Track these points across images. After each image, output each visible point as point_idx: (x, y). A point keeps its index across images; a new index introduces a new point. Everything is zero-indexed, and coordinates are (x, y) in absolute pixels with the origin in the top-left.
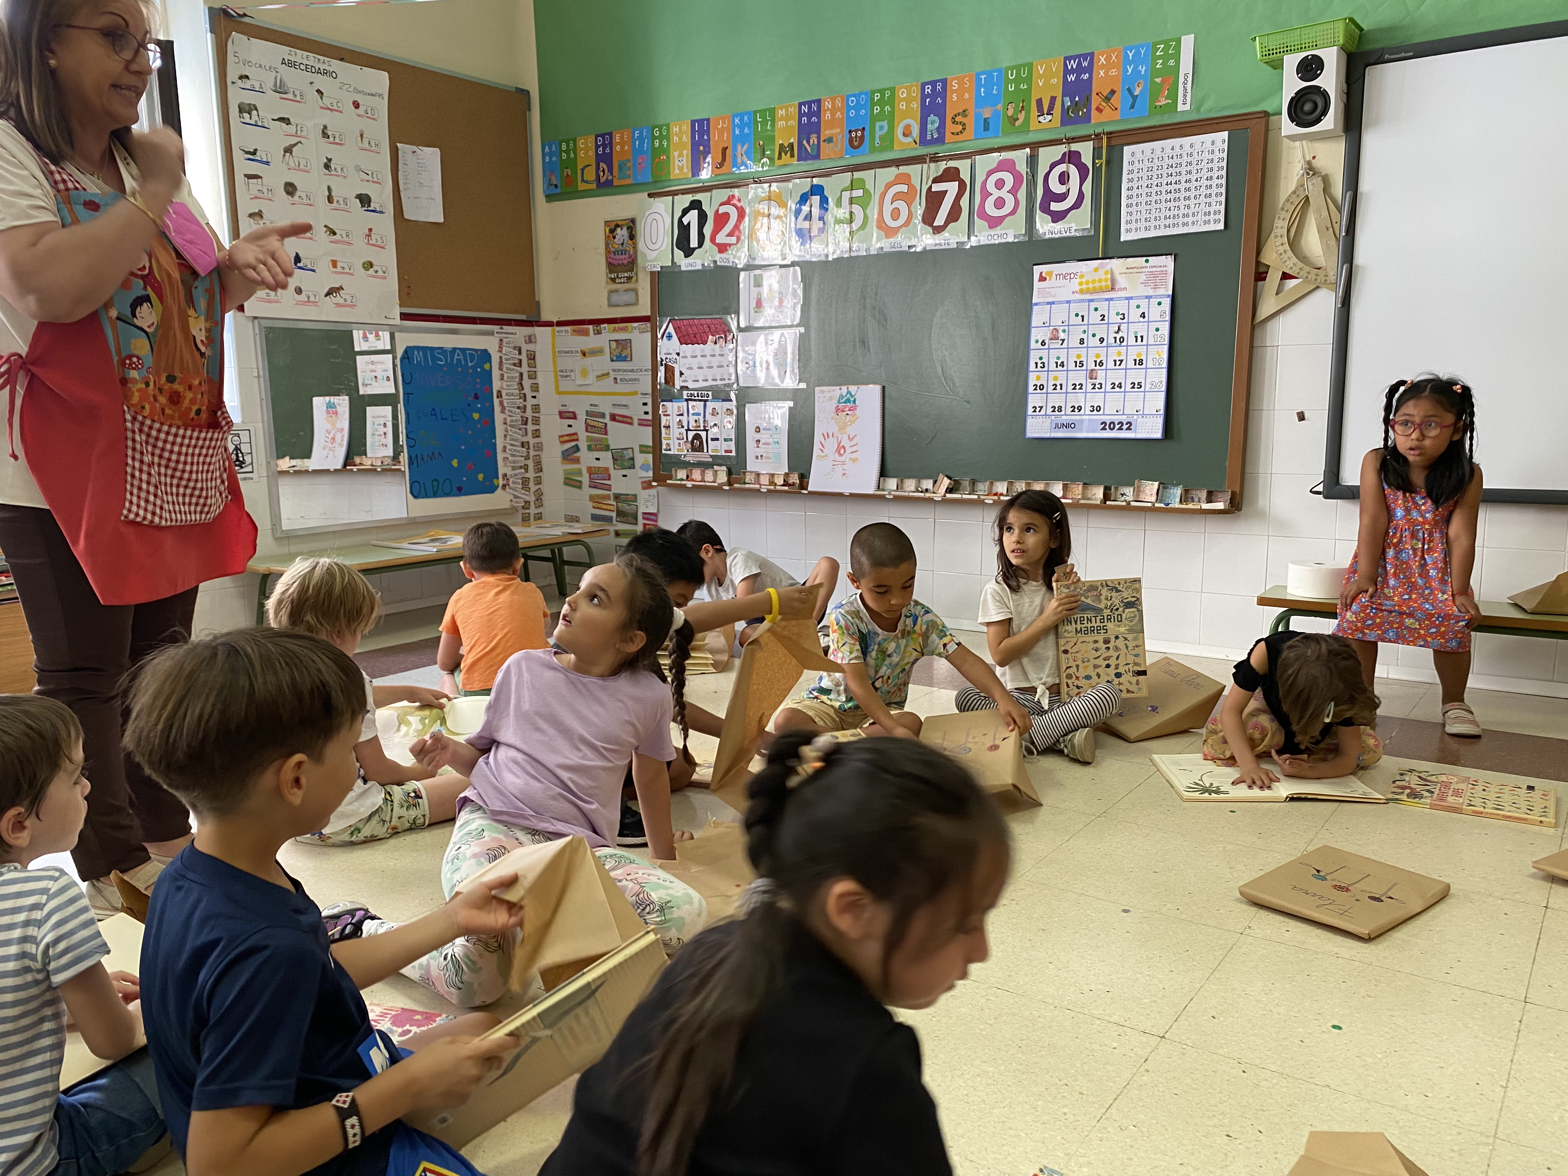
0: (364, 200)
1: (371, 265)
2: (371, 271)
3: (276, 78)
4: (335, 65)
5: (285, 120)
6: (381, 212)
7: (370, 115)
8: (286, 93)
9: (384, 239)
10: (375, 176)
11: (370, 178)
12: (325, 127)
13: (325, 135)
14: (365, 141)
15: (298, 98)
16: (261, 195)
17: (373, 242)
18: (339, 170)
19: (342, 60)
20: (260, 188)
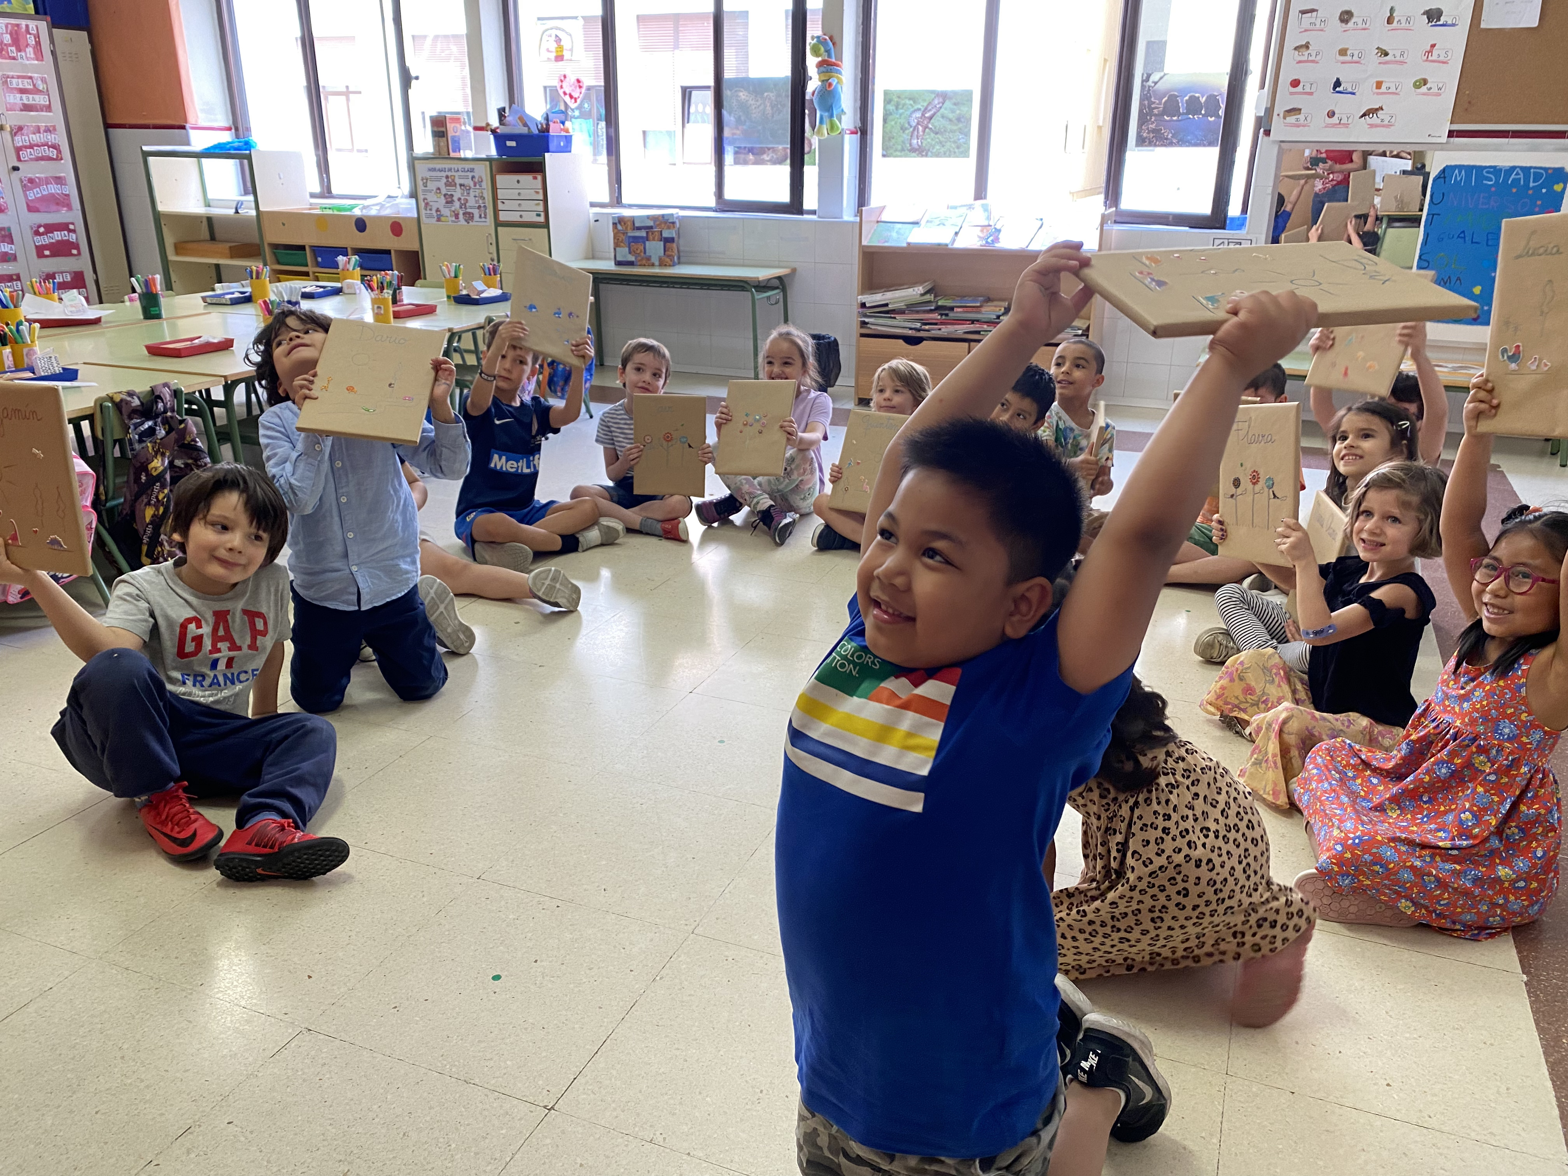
0: (1433, 16)
6: (1453, 25)
9: (1450, 54)
17: (1434, 57)
20: (1313, 20)
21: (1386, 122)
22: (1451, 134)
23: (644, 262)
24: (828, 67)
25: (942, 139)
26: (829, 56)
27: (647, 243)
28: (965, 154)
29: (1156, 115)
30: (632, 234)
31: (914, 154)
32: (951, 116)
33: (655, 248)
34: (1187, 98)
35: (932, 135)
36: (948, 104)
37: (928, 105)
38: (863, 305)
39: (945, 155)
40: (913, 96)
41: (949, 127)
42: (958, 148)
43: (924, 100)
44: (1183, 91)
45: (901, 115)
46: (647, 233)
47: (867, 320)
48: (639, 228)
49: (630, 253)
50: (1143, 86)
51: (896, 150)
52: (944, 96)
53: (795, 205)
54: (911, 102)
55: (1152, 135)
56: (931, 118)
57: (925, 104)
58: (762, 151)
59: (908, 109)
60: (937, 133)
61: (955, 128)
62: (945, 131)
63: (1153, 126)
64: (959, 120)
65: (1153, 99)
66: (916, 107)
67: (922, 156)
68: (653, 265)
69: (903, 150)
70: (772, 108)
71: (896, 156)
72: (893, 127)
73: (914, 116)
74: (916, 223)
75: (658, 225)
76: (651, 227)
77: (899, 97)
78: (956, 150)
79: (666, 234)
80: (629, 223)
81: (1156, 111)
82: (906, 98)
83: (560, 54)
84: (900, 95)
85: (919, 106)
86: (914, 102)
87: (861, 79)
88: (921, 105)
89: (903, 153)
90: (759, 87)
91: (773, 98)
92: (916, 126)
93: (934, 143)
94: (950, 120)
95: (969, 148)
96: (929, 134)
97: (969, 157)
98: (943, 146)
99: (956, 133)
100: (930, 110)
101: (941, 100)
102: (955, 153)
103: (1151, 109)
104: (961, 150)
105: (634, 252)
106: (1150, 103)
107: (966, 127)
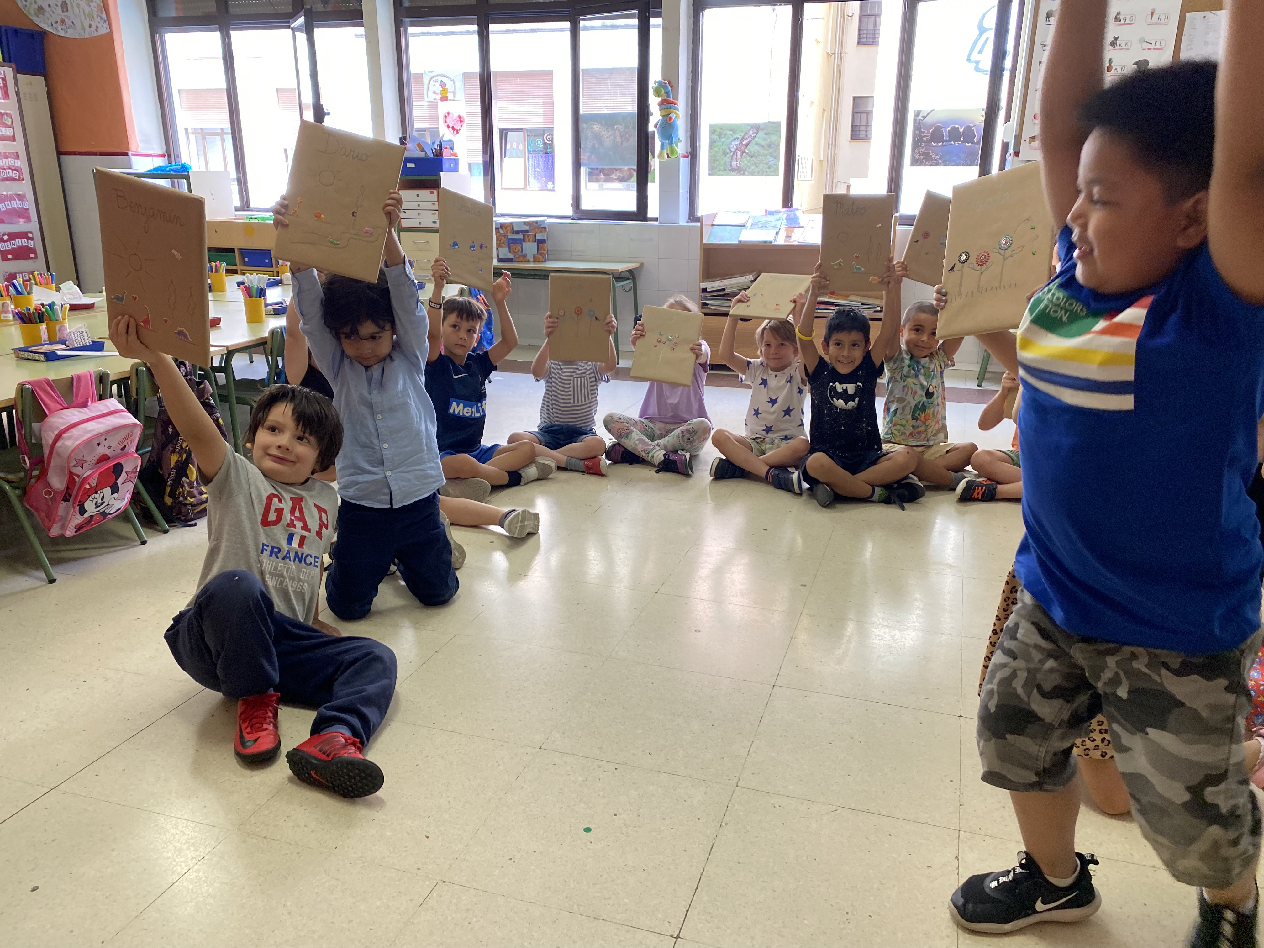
10: (1158, 44)
11: (1152, 46)
12: (1119, 14)
13: (1117, 20)
14: (1155, 17)
18: (1123, 45)
23: (521, 259)
24: (667, 104)
25: (756, 161)
26: (668, 96)
27: (524, 244)
28: (776, 173)
29: (925, 142)
30: (511, 236)
31: (734, 173)
32: (763, 143)
33: (530, 248)
34: (949, 129)
35: (749, 158)
36: (761, 134)
37: (745, 134)
38: (704, 290)
39: (758, 173)
40: (733, 129)
41: (762, 152)
42: (769, 168)
43: (742, 131)
44: (946, 124)
45: (723, 142)
46: (524, 236)
47: (707, 302)
48: (517, 232)
49: (510, 252)
50: (915, 120)
51: (719, 170)
52: (757, 128)
53: (641, 213)
54: (731, 133)
55: (922, 157)
56: (747, 145)
57: (743, 134)
58: (612, 171)
59: (729, 138)
60: (752, 157)
61: (766, 152)
62: (758, 155)
63: (923, 150)
64: (769, 146)
65: (922, 130)
66: (735, 137)
67: (741, 175)
68: (529, 261)
69: (725, 170)
70: (621, 138)
71: (719, 175)
72: (716, 152)
73: (733, 143)
74: (744, 226)
75: (533, 229)
76: (527, 231)
77: (721, 129)
78: (768, 170)
79: (539, 236)
80: (509, 228)
81: (925, 139)
82: (727, 129)
83: (444, 95)
84: (722, 127)
85: (738, 136)
86: (734, 133)
87: (691, 115)
88: (739, 135)
89: (725, 172)
90: (609, 120)
91: (622, 130)
92: (735, 151)
93: (749, 164)
94: (763, 146)
95: (778, 168)
96: (746, 158)
97: (778, 175)
98: (757, 167)
99: (768, 157)
100: (747, 139)
101: (755, 131)
102: (766, 172)
103: (921, 137)
104: (772, 170)
105: (513, 251)
106: (921, 132)
107: (775, 152)
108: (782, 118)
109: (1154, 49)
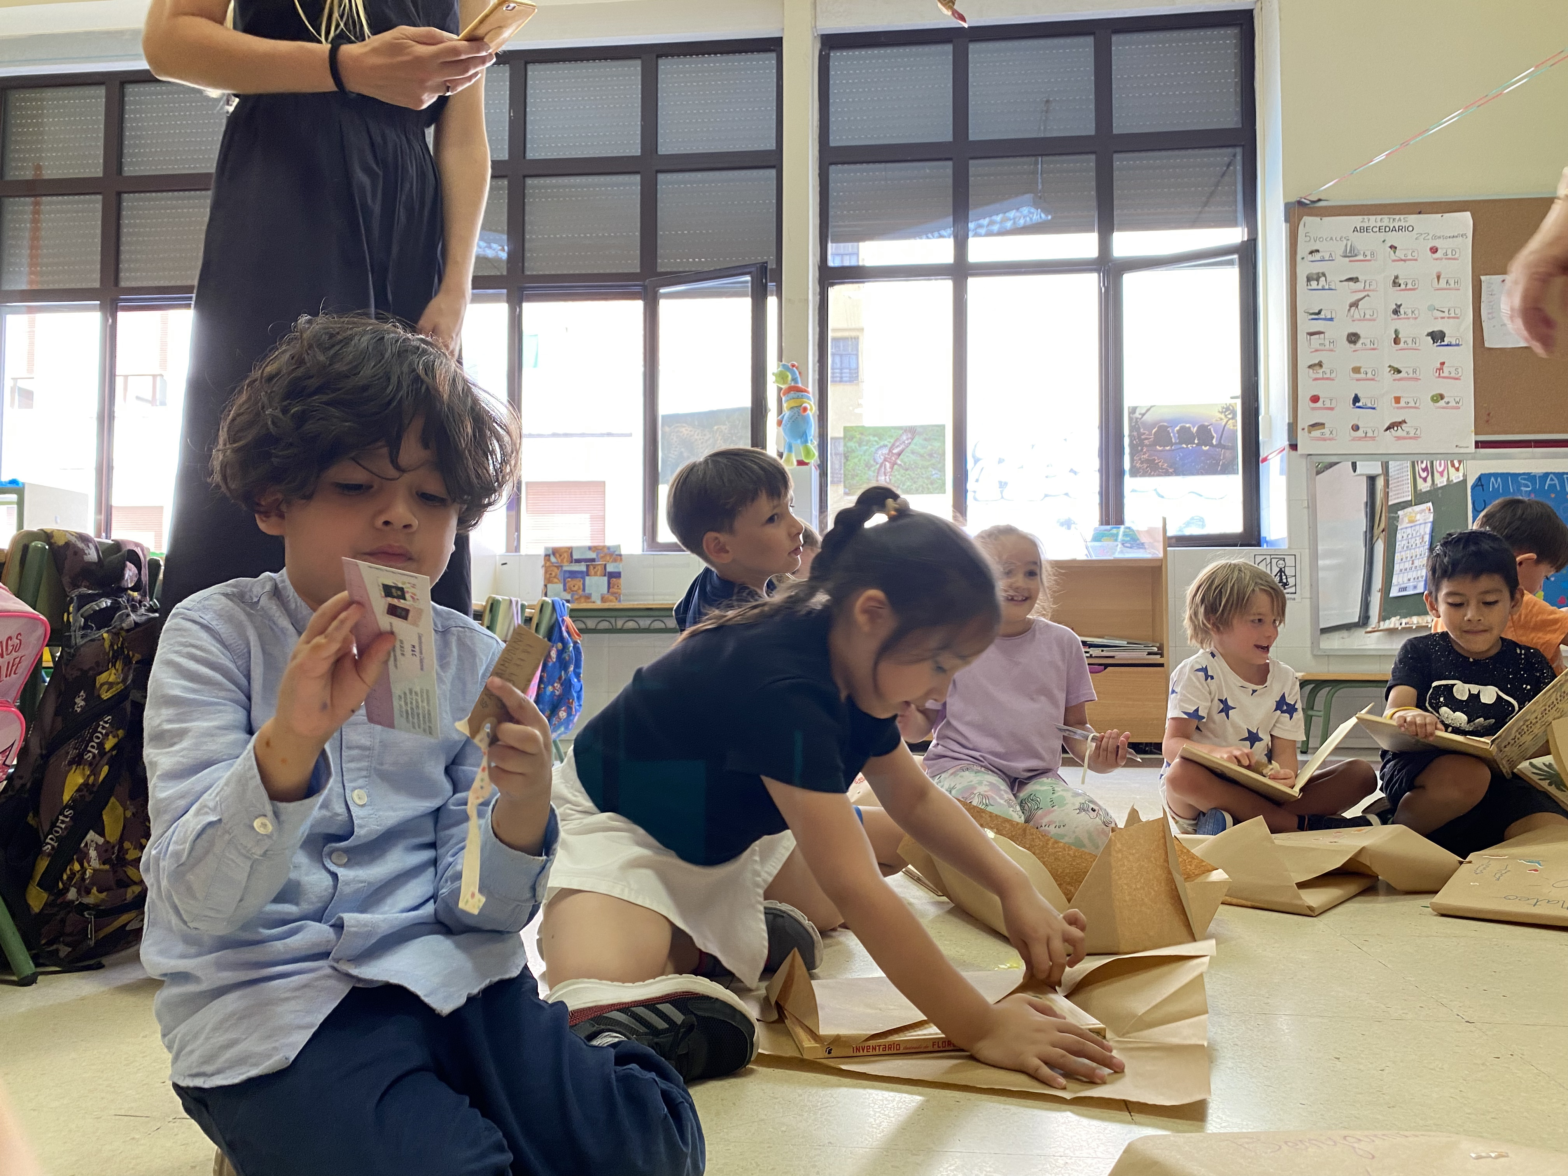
0: (1437, 337)
1: (1442, 397)
2: (1442, 403)
3: (1346, 245)
4: (1412, 219)
5: (1355, 280)
6: (1458, 345)
7: (1450, 256)
8: (1356, 255)
9: (1460, 371)
10: (1452, 312)
11: (1446, 314)
12: (1396, 277)
13: (1396, 283)
14: (1443, 282)
15: (1368, 258)
16: (1322, 347)
17: (1446, 374)
18: (1409, 312)
19: (1420, 213)
20: (1322, 342)
21: (1412, 434)
22: (1479, 444)
23: (584, 598)
24: (796, 393)
25: (913, 475)
26: (796, 382)
27: (587, 578)
28: (942, 490)
29: (1146, 446)
30: (568, 567)
32: (922, 451)
33: (597, 585)
34: (1178, 428)
35: (902, 471)
36: (918, 439)
37: (896, 440)
39: (918, 491)
40: (879, 433)
41: (922, 461)
42: (932, 483)
43: (891, 437)
44: (1173, 422)
45: (864, 452)
46: (588, 566)
48: (578, 561)
49: (565, 590)
50: (1130, 419)
52: (912, 431)
54: (876, 439)
55: (1146, 465)
56: (899, 454)
57: (892, 441)
59: (873, 445)
60: (907, 470)
61: (927, 463)
62: (916, 467)
63: (1146, 456)
64: (931, 455)
65: (1142, 430)
66: (882, 443)
68: (595, 604)
72: (856, 464)
73: (880, 452)
75: (602, 557)
76: (593, 560)
77: (860, 433)
78: (930, 486)
79: (610, 568)
80: (565, 555)
81: (1146, 442)
82: (869, 434)
84: (861, 431)
85: (886, 443)
86: (880, 439)
88: (889, 442)
90: (705, 421)
91: (726, 431)
92: (882, 463)
93: (903, 479)
94: (922, 456)
95: (944, 484)
96: (899, 471)
97: (944, 492)
98: (915, 483)
99: (930, 469)
100: (898, 446)
101: (910, 436)
102: (928, 489)
103: (1142, 440)
104: (935, 486)
105: (570, 589)
106: (1140, 435)
107: (939, 463)
108: (947, 421)
109: (1449, 318)
